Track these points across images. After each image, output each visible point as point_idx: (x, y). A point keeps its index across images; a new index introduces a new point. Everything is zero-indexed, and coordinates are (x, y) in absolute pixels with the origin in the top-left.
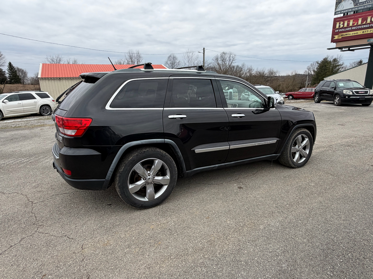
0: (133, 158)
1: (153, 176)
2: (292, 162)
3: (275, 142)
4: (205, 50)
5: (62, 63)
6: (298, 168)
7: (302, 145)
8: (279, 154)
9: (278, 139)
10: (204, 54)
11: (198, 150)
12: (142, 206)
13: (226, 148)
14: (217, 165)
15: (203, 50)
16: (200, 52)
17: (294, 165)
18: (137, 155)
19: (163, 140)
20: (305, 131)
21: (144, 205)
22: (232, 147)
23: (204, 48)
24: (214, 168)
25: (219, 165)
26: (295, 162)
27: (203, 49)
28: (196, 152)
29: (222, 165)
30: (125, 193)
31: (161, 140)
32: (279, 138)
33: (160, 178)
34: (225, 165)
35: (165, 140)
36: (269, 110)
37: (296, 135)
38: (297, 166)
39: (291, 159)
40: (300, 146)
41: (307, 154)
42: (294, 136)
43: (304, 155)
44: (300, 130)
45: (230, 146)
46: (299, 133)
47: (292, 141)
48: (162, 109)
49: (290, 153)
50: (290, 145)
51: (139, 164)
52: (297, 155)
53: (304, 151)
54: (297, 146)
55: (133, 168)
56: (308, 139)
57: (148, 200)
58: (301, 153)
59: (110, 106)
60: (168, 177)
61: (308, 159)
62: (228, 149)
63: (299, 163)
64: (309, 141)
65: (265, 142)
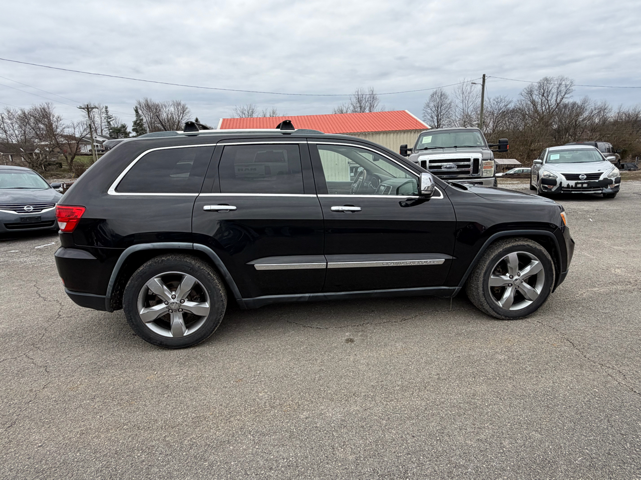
0: (143, 269)
1: (180, 299)
2: (490, 307)
3: (441, 263)
4: (486, 78)
5: (255, 116)
6: (508, 320)
7: (522, 274)
8: (457, 288)
9: (450, 257)
10: (483, 86)
11: (261, 265)
12: (161, 344)
13: (322, 265)
14: (307, 295)
15: (482, 79)
16: (474, 83)
17: (496, 312)
18: (150, 265)
19: (190, 245)
21: (165, 343)
22: (332, 265)
23: (484, 76)
24: (302, 300)
25: (312, 295)
26: (500, 307)
27: (482, 76)
28: (257, 269)
30: (133, 320)
31: (186, 245)
32: (453, 256)
33: (192, 304)
34: (325, 296)
35: (195, 244)
36: (428, 200)
37: (499, 251)
38: (506, 317)
39: (487, 299)
40: (515, 275)
41: (537, 294)
42: (494, 255)
43: (528, 295)
44: (513, 242)
45: (327, 263)
46: (510, 247)
47: (489, 263)
48: (197, 194)
49: (483, 288)
50: (484, 271)
51: (155, 279)
52: (508, 294)
53: (528, 286)
54: (508, 275)
55: (146, 284)
56: (538, 262)
57: (172, 336)
58: (519, 289)
59: (116, 190)
60: (207, 305)
61: (541, 305)
62: (325, 267)
63: (511, 309)
64: (541, 267)
65: (413, 262)
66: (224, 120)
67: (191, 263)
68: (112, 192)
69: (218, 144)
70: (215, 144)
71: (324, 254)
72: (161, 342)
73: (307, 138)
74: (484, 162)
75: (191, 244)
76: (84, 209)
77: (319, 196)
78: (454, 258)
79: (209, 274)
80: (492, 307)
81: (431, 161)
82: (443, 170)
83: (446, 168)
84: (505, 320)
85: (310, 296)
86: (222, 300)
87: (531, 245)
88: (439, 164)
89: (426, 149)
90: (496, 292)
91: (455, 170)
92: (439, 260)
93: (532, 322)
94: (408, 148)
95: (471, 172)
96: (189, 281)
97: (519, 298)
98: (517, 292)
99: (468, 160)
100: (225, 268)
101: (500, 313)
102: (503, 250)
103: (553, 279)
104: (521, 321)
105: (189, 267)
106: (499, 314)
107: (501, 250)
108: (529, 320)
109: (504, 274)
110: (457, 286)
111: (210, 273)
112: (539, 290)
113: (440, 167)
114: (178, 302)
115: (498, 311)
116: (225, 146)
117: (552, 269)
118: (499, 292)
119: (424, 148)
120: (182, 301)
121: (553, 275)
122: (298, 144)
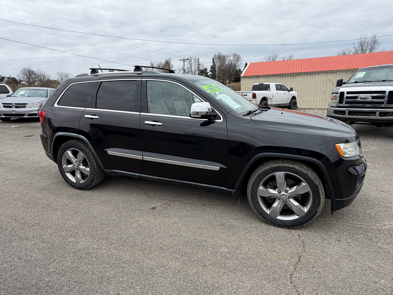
1: (78, 163)
2: (258, 212)
3: (218, 170)
7: (289, 191)
9: (224, 167)
11: (111, 152)
13: (140, 157)
14: (137, 174)
17: (262, 216)
20: (294, 168)
21: (72, 185)
22: (146, 158)
24: (135, 177)
25: (140, 175)
26: (267, 214)
28: (109, 154)
29: (142, 176)
30: (60, 170)
31: (76, 135)
33: (83, 167)
34: (146, 177)
35: (80, 135)
36: (214, 122)
37: (266, 168)
38: (271, 223)
39: (255, 205)
40: (283, 191)
41: (304, 212)
42: (261, 171)
43: (295, 211)
44: (279, 163)
45: (143, 156)
46: (276, 167)
47: (257, 176)
48: (85, 109)
49: (251, 195)
50: (252, 182)
51: (68, 151)
52: (276, 205)
53: (296, 203)
54: (277, 190)
55: (64, 153)
56: (305, 184)
57: (75, 182)
58: (287, 203)
59: (58, 104)
60: (88, 169)
61: (307, 222)
62: (142, 159)
63: (278, 218)
64: (308, 189)
65: (196, 165)
67: (81, 145)
68: (56, 105)
69: (99, 81)
70: (97, 81)
71: (142, 151)
73: (142, 77)
75: (78, 135)
76: (45, 112)
77: (141, 113)
78: (227, 167)
79: (89, 153)
80: (259, 212)
81: (348, 93)
82: (359, 99)
83: (361, 98)
84: (272, 225)
85: (138, 175)
86: (95, 168)
87: (297, 168)
88: (354, 95)
89: (356, 82)
90: (268, 201)
92: (216, 167)
93: (295, 233)
95: (385, 103)
96: (81, 155)
97: (287, 210)
98: (285, 205)
99: (384, 92)
100: (94, 151)
101: (266, 218)
102: (269, 168)
103: (320, 203)
104: (284, 230)
105: (80, 147)
106: (266, 220)
107: (268, 168)
108: (293, 231)
110: (233, 189)
111: (89, 152)
112: (306, 210)
113: (356, 97)
114: (77, 165)
115: (264, 216)
116: (102, 82)
117: (319, 193)
118: (269, 202)
119: (354, 82)
120: (79, 165)
121: (320, 199)
122: (136, 80)
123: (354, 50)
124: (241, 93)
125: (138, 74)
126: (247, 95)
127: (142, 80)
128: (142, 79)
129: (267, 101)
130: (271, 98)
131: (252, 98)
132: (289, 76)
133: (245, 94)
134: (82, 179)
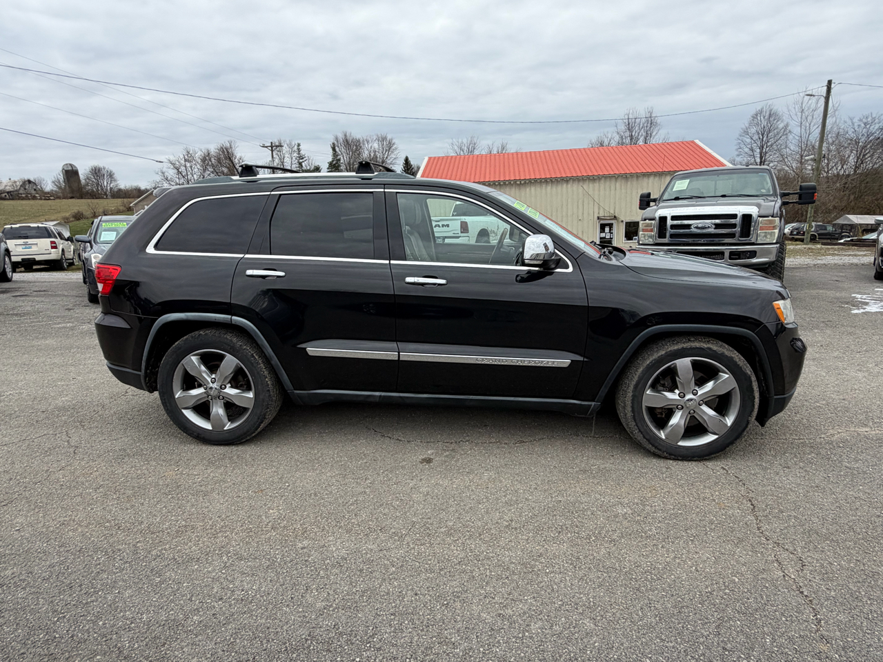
0: (179, 344)
1: (220, 384)
2: (644, 437)
3: (566, 365)
6: (674, 459)
7: (700, 393)
8: (593, 403)
9: (579, 358)
10: (827, 98)
11: (314, 350)
12: (198, 437)
13: (392, 355)
15: (826, 88)
17: (653, 445)
18: (186, 340)
19: (227, 318)
20: (710, 349)
21: (202, 436)
22: (405, 356)
23: (830, 82)
24: (372, 400)
25: (383, 394)
26: (661, 439)
28: (310, 354)
29: (390, 397)
30: (168, 405)
31: (224, 318)
32: (584, 357)
33: (234, 392)
34: (401, 397)
35: (234, 318)
36: (552, 273)
37: (660, 354)
38: (671, 455)
39: (639, 425)
40: (689, 393)
41: (727, 425)
42: (651, 359)
43: (710, 427)
44: (684, 343)
45: (399, 353)
46: (678, 350)
47: (643, 371)
48: (242, 256)
49: (632, 407)
50: (634, 383)
51: (192, 357)
52: (677, 419)
53: (711, 412)
54: (677, 391)
55: (182, 362)
56: (727, 376)
57: (211, 428)
58: (695, 415)
59: (156, 247)
60: (251, 395)
61: (732, 443)
62: (397, 359)
63: (681, 443)
64: (733, 384)
65: (521, 361)
66: (430, 158)
67: (231, 341)
68: (150, 249)
69: (272, 193)
70: (269, 193)
71: (396, 341)
72: (198, 434)
73: (384, 185)
74: (761, 219)
75: (230, 317)
76: (119, 269)
77: (392, 262)
78: (585, 360)
79: (253, 357)
80: (647, 437)
81: (674, 218)
82: (693, 230)
83: (697, 228)
84: (670, 459)
85: (380, 396)
86: (269, 390)
87: (715, 348)
88: (686, 222)
89: (677, 199)
90: (659, 416)
91: (712, 230)
92: (563, 361)
93: (714, 467)
94: (652, 197)
95: (737, 235)
96: (230, 362)
97: (695, 428)
98: (693, 418)
99: (734, 216)
100: (270, 350)
101: (660, 447)
102: (666, 353)
103: (753, 405)
104: (694, 463)
105: (229, 345)
106: (660, 450)
107: (663, 353)
108: (710, 464)
109: (672, 390)
110: (593, 401)
111: (255, 355)
112: (729, 421)
113: (688, 226)
114: (218, 387)
115: (657, 444)
116: (281, 195)
117: (753, 389)
118: (662, 416)
119: (673, 198)
120: (222, 387)
121: (754, 398)
122: (372, 192)
123: (617, 138)
124: (436, 221)
125: (363, 179)
126: (448, 226)
127: (385, 192)
128: (386, 190)
129: (489, 238)
130: (496, 230)
131: (460, 232)
132: (512, 185)
133: (445, 223)
134: (229, 421)
